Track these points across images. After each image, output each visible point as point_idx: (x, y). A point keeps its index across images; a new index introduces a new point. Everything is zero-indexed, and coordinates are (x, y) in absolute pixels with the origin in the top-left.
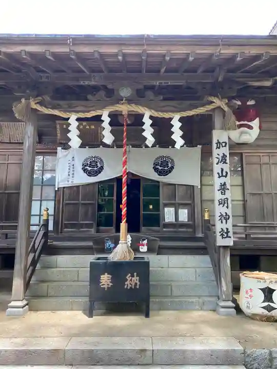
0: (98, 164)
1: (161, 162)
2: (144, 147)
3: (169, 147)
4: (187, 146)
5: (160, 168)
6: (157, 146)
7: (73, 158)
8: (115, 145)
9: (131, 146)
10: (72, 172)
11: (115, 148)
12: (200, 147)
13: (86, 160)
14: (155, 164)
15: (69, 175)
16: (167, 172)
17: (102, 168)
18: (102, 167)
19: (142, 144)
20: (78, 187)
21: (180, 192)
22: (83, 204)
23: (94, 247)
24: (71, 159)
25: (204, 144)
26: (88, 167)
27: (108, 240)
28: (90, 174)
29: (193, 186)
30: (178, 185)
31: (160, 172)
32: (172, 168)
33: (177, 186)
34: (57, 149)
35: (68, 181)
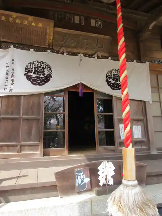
0: (45, 70)
2: (96, 58)
6: (110, 58)
7: (13, 60)
8: (65, 51)
9: (82, 55)
10: (10, 78)
11: (65, 54)
12: (148, 63)
13: (29, 64)
14: (108, 77)
15: (7, 81)
17: (49, 77)
18: (49, 74)
19: (94, 54)
20: (18, 97)
22: (25, 119)
23: (57, 184)
24: (10, 61)
25: (151, 62)
26: (32, 74)
27: (80, 172)
28: (35, 82)
31: (113, 86)
35: (5, 89)
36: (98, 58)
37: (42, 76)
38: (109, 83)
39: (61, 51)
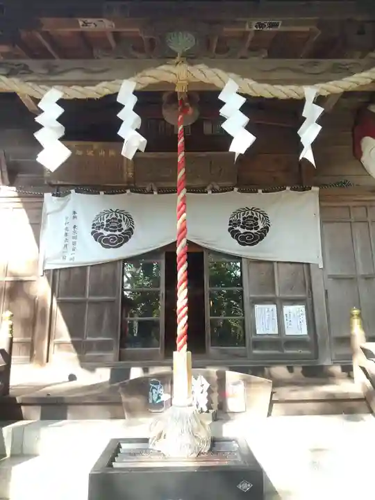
0: (123, 223)
1: (244, 219)
2: (210, 192)
3: (257, 192)
4: (291, 189)
5: (242, 231)
6: (236, 189)
7: (75, 213)
8: (155, 188)
10: (71, 241)
11: (155, 193)
12: (316, 189)
13: (99, 217)
14: (233, 223)
15: (66, 246)
16: (256, 237)
17: (130, 232)
18: (130, 229)
19: (206, 186)
20: (83, 269)
21: (281, 277)
22: (92, 303)
24: (69, 215)
25: (323, 185)
26: (102, 231)
27: (156, 383)
29: (308, 264)
30: (278, 262)
31: (244, 238)
32: (266, 229)
33: (275, 264)
34: (43, 197)
35: (64, 258)
36: (213, 192)
37: (117, 233)
38: (234, 234)
39: (148, 189)
